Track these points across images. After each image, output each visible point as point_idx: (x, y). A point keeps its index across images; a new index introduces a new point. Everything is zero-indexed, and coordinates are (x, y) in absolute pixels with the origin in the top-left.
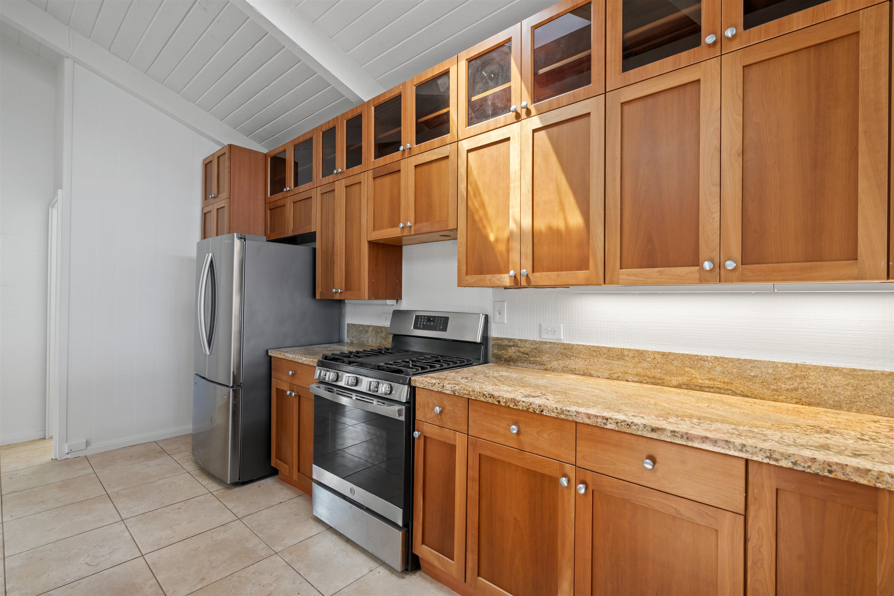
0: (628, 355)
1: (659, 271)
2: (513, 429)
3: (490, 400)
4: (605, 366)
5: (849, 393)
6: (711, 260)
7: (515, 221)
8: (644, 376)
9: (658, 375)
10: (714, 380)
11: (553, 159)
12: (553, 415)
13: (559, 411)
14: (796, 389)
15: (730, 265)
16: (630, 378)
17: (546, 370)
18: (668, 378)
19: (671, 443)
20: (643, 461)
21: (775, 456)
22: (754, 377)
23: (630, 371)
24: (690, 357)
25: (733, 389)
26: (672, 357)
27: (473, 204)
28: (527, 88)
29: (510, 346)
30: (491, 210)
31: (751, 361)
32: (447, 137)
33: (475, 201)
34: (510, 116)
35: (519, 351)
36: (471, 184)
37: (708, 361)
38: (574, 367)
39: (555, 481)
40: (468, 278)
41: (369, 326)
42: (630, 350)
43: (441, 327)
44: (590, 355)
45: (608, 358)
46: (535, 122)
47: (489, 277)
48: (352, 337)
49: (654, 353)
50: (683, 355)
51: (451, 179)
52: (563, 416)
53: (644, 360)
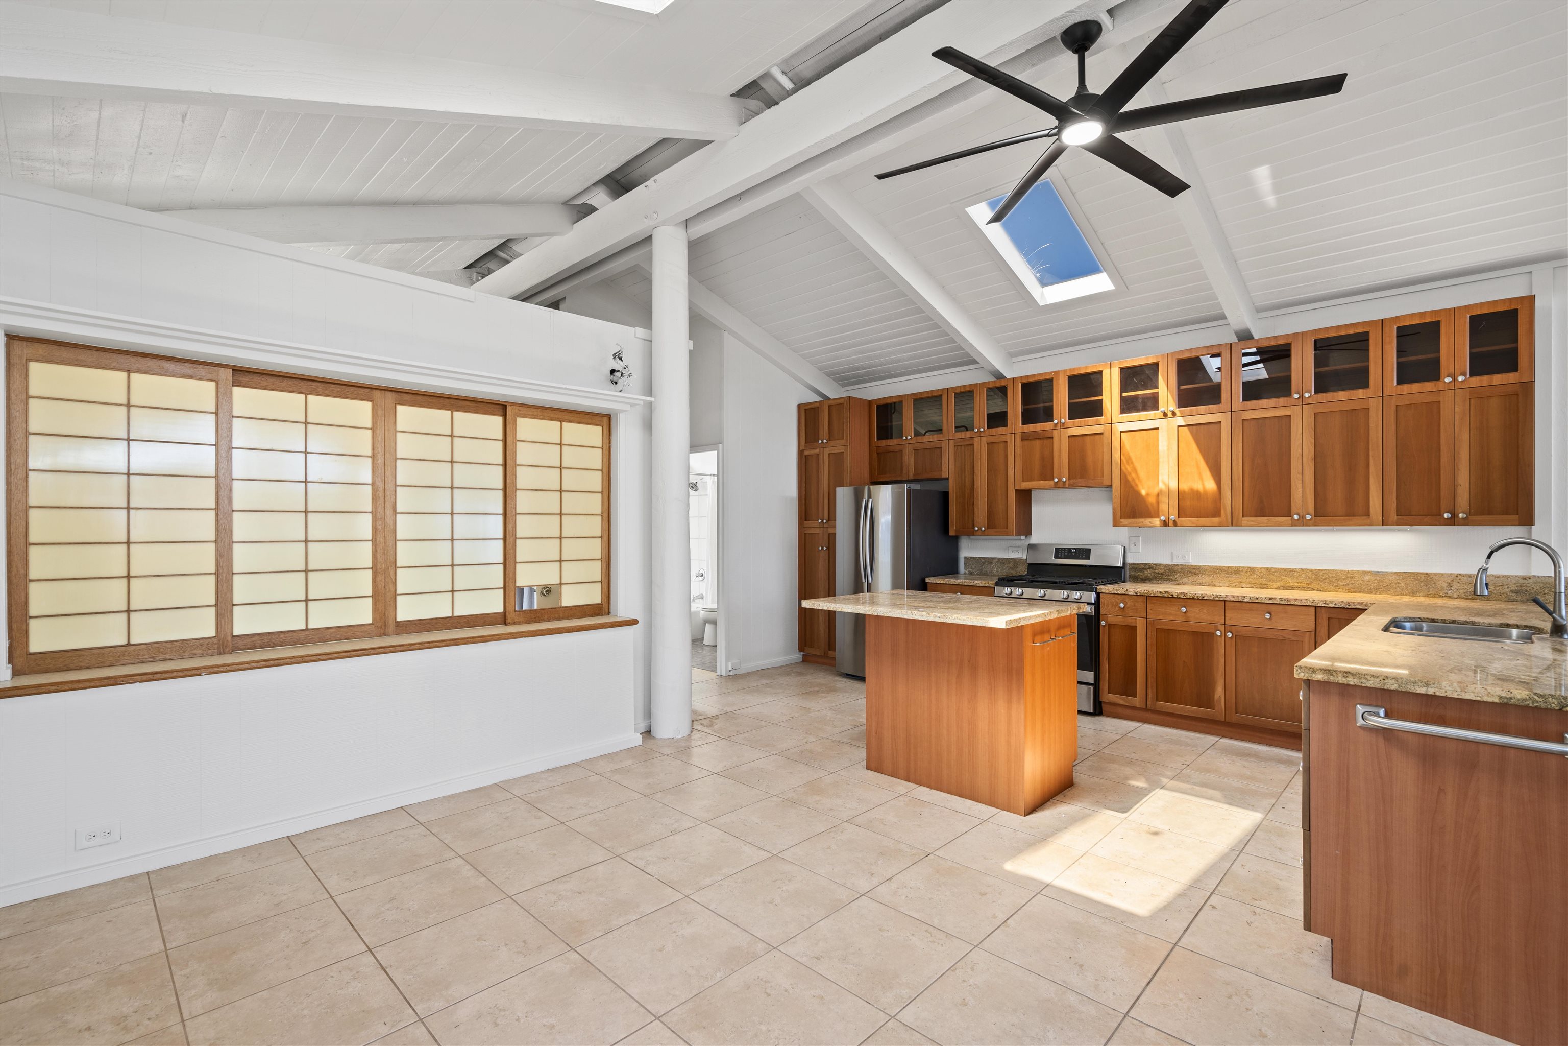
0: (1242, 571)
1: (1268, 519)
2: (1183, 610)
3: (1166, 595)
4: (1225, 579)
5: (1375, 584)
6: (1298, 514)
7: (1164, 483)
8: (1254, 584)
9: (1264, 583)
10: (1300, 583)
11: (1194, 446)
12: (1210, 598)
13: (1215, 596)
14: (1348, 585)
15: (1308, 517)
16: (1244, 585)
17: (1178, 584)
18: (1271, 584)
19: (1279, 604)
20: (1264, 615)
21: (1327, 603)
22: (1325, 579)
23: (1244, 581)
24: (1285, 570)
25: (1312, 587)
26: (1273, 570)
27: (1126, 469)
28: (1173, 398)
29: (1146, 569)
30: (1142, 474)
31: (1322, 570)
32: (1101, 419)
33: (1128, 467)
34: (1158, 413)
35: (1154, 573)
36: (1124, 455)
37: (1297, 571)
38: (1201, 581)
39: (1213, 634)
40: (1122, 520)
41: (993, 559)
42: (1244, 567)
43: (1084, 557)
44: (1214, 572)
45: (1228, 573)
46: (1180, 421)
47: (1142, 520)
48: (972, 568)
49: (1261, 568)
50: (1281, 569)
51: (1106, 450)
52: (1217, 598)
53: (1254, 573)
